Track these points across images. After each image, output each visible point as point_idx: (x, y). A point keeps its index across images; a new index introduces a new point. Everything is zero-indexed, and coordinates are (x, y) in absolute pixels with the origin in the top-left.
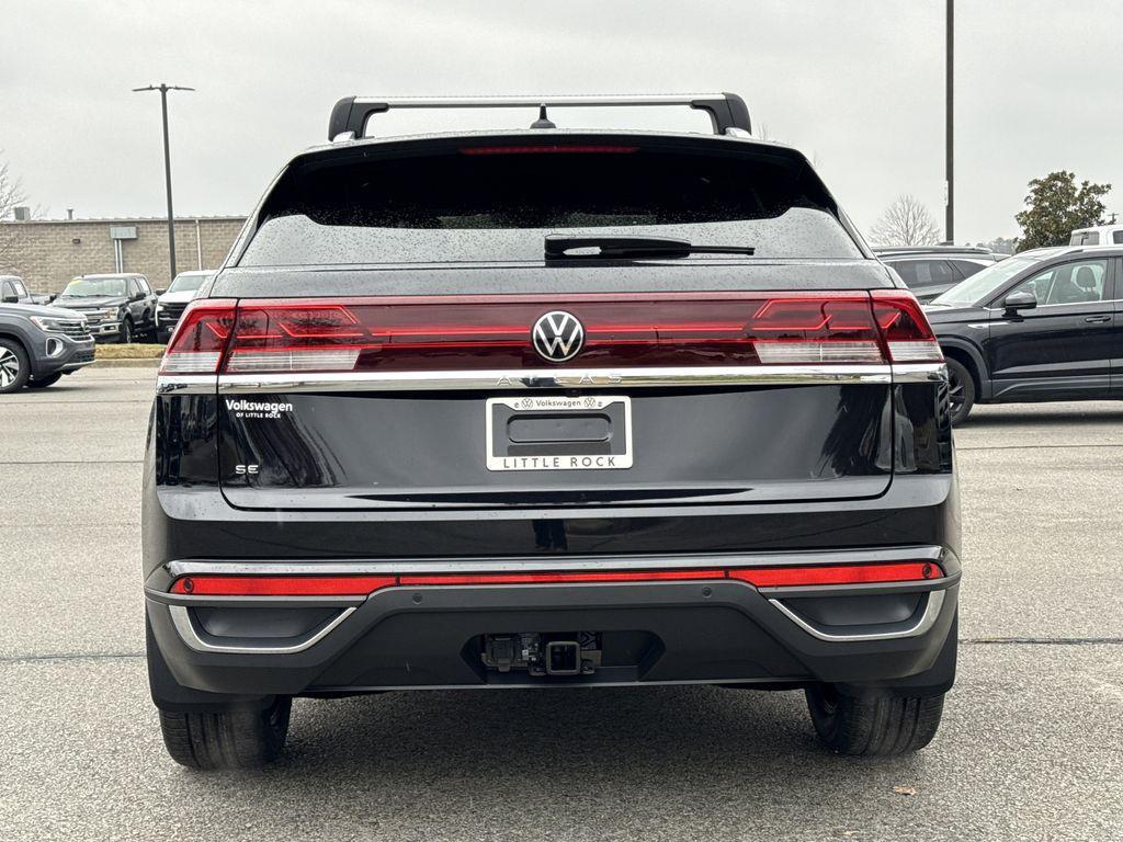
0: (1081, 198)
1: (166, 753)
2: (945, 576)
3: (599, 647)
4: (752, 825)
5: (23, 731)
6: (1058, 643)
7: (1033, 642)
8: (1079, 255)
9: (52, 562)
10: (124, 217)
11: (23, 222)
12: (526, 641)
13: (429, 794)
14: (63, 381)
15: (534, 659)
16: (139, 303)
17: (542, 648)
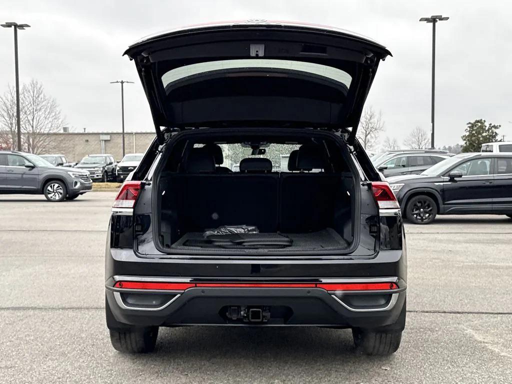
0: (488, 130)
1: (112, 346)
2: (399, 288)
3: (270, 312)
4: (326, 379)
5: (60, 336)
6: (454, 313)
7: (445, 312)
8: (480, 157)
9: (72, 271)
10: (105, 132)
11: (66, 133)
12: (242, 309)
13: (207, 364)
14: (80, 197)
15: (245, 315)
16: (110, 166)
17: (248, 311)
